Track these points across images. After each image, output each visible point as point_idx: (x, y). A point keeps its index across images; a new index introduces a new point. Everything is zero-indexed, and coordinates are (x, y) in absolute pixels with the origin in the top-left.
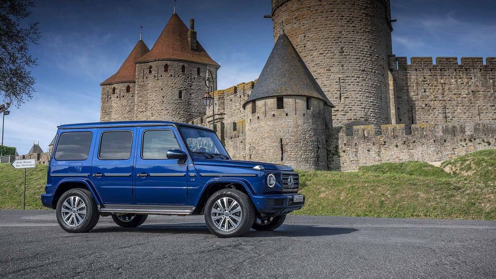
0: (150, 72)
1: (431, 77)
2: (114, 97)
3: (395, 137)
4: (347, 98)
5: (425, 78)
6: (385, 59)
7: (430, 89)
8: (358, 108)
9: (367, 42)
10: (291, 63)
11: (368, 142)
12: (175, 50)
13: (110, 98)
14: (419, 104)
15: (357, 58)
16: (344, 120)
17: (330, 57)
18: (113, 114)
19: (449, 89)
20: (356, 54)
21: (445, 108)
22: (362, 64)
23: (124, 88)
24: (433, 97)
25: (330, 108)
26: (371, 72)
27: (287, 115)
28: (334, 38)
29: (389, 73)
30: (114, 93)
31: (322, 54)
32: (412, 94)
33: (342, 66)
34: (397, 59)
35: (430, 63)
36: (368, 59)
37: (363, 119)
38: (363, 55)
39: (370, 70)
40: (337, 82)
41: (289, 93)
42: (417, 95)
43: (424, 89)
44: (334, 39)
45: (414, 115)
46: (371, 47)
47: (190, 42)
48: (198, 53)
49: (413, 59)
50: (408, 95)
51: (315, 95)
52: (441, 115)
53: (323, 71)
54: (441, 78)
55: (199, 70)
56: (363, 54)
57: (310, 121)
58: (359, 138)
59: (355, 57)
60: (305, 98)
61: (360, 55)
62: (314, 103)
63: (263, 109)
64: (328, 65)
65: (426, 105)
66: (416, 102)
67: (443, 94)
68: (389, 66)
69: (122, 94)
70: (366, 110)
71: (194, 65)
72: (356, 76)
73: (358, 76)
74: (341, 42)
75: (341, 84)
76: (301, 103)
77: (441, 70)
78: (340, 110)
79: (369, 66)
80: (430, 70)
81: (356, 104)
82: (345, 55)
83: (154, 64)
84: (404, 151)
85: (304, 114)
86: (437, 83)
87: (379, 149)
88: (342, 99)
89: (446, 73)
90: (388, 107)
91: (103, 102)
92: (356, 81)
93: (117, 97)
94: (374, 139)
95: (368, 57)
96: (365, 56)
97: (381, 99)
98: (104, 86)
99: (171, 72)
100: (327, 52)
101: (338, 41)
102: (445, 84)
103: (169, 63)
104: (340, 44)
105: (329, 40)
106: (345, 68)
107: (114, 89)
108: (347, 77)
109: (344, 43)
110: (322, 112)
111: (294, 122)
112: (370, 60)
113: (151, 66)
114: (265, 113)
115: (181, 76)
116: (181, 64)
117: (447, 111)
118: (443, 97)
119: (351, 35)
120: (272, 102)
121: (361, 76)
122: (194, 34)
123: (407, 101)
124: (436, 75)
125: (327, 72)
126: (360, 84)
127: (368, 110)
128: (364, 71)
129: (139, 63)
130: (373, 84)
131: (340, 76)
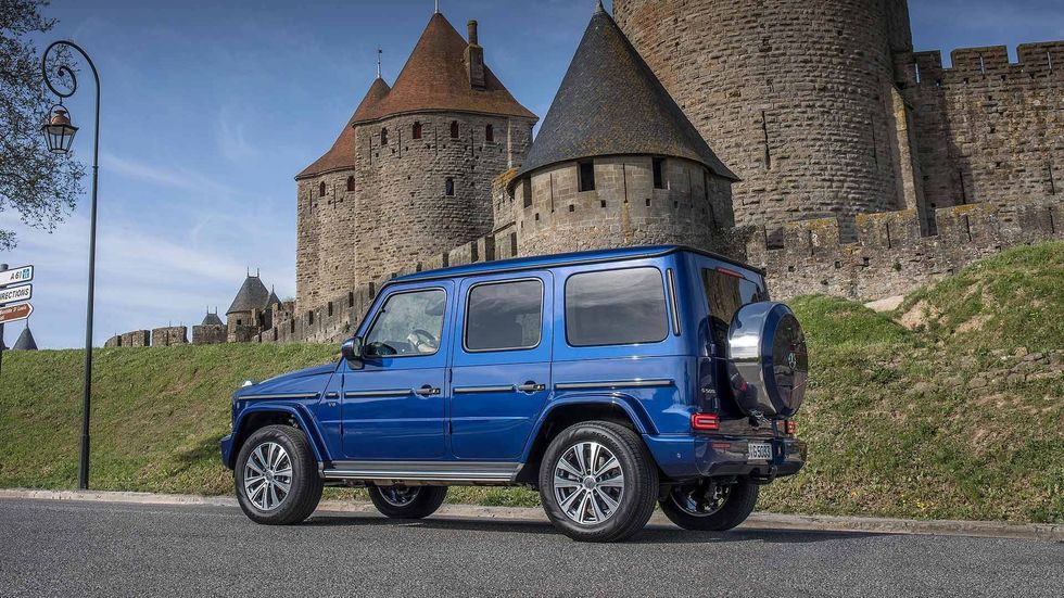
0: (384, 142)
1: (1005, 95)
2: (322, 203)
3: (892, 244)
4: (783, 158)
5: (990, 98)
6: (881, 58)
7: (1007, 123)
8: (814, 182)
9: (830, 20)
10: (615, 79)
11: (821, 261)
12: (437, 91)
13: (316, 205)
14: (979, 162)
15: (805, 62)
16: (779, 212)
17: (739, 63)
18: (322, 239)
19: (1055, 121)
20: (801, 52)
21: (1048, 167)
22: (816, 73)
23: (343, 183)
24: (1013, 142)
25: (726, 183)
26: (845, 91)
27: (604, 204)
28: (745, 17)
29: (894, 91)
30: (323, 194)
31: (717, 58)
32: (960, 139)
33: (769, 82)
34: (915, 58)
35: (1001, 60)
36: (835, 60)
37: (830, 208)
38: (819, 52)
39: (841, 88)
40: (756, 122)
41: (607, 150)
42: (973, 140)
43: (990, 125)
44: (744, 20)
45: (966, 190)
46: (840, 33)
47: (468, 70)
48: (486, 93)
49: (957, 55)
50: (949, 143)
51: (678, 150)
52: (1040, 187)
53: (721, 97)
54: (1034, 96)
55: (489, 128)
56: (821, 49)
57: (666, 215)
58: (797, 253)
59: (800, 58)
60: (650, 161)
61: (812, 52)
62: (673, 171)
63: (547, 195)
64: (733, 83)
65: (998, 164)
66: (972, 159)
67: (1041, 135)
68: (896, 74)
69: (339, 196)
70: (834, 185)
71: (479, 120)
72: (803, 104)
73: (811, 103)
74: (762, 26)
75: (767, 125)
76: (639, 174)
77: (1032, 75)
78: (768, 188)
79: (838, 76)
80: (1004, 78)
81: (808, 173)
82: (774, 56)
83: (390, 125)
84: (918, 278)
85: (648, 201)
86: (1024, 109)
87: (852, 276)
88: (773, 163)
89: (1044, 82)
90: (895, 176)
91: (302, 216)
92: (806, 115)
93: (329, 202)
94: (837, 254)
95: (833, 56)
96: (826, 55)
97: (874, 156)
98: (303, 181)
99: (428, 139)
100: (729, 52)
101: (755, 25)
102: (1045, 108)
103: (422, 119)
104: (760, 29)
105: (733, 23)
106: (776, 86)
107: (323, 185)
108: (783, 107)
109: (771, 26)
110: (701, 193)
111: (620, 221)
112: (840, 63)
113: (384, 129)
114: (552, 204)
115: (449, 145)
116: (450, 120)
117: (1055, 175)
118: (1042, 141)
119: (787, 8)
120: (567, 176)
121: (818, 104)
122: (478, 53)
123: (949, 157)
124: (1021, 89)
125: (733, 99)
126: (816, 123)
127: (839, 184)
128: (824, 89)
129: (361, 125)
130: (851, 121)
131: (765, 106)
